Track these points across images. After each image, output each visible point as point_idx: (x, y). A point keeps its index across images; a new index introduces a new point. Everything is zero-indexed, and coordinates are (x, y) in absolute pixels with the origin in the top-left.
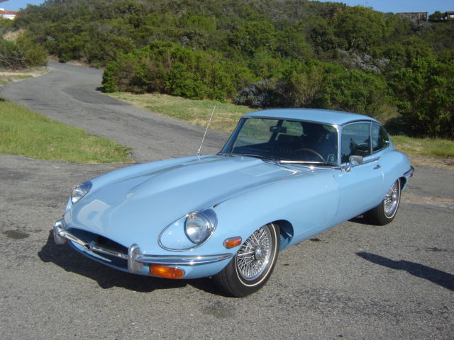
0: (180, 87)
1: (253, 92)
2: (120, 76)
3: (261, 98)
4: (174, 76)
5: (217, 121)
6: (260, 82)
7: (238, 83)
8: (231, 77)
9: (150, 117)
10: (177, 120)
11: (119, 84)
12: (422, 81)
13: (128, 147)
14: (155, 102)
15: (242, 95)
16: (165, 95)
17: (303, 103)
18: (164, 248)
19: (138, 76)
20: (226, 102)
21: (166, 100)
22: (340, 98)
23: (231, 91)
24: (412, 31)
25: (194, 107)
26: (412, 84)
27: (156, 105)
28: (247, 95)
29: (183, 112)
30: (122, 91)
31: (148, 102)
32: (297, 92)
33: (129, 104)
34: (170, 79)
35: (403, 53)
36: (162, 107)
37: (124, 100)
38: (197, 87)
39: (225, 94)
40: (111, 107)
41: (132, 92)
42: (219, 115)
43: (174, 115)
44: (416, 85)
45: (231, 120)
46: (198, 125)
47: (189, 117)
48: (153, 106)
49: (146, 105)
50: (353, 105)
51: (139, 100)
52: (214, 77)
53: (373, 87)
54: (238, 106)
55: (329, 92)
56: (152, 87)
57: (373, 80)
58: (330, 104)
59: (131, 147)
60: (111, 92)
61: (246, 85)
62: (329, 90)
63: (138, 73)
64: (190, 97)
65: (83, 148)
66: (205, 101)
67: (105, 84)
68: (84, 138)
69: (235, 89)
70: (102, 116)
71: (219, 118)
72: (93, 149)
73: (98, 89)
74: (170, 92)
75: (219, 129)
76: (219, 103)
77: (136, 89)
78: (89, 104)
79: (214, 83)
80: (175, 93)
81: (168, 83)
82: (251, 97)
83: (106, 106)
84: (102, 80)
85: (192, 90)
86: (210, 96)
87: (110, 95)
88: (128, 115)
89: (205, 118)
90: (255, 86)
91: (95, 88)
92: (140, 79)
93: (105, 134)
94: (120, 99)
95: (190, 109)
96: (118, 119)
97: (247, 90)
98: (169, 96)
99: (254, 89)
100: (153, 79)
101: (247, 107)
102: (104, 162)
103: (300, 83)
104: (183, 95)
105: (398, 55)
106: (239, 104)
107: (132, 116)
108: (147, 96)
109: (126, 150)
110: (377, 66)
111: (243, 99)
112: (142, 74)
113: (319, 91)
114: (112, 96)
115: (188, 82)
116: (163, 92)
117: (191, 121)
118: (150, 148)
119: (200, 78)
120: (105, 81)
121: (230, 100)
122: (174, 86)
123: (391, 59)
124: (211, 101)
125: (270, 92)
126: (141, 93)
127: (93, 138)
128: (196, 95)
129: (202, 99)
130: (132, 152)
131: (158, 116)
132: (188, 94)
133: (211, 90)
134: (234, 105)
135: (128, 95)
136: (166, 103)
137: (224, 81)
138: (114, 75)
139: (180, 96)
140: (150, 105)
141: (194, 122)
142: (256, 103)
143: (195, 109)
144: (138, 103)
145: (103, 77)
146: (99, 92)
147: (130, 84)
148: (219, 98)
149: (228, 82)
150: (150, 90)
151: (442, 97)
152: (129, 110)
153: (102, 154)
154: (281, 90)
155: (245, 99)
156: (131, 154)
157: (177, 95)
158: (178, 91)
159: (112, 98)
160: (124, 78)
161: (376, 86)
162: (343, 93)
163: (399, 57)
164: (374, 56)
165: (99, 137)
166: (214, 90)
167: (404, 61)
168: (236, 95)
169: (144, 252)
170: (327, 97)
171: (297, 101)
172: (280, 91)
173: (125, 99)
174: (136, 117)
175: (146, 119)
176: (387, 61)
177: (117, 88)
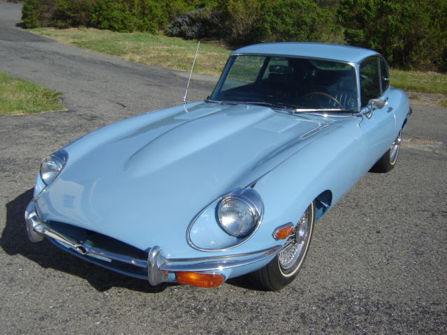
0: (107, 19)
1: (186, 22)
2: (41, 9)
3: (195, 29)
4: (100, 7)
5: (152, 55)
6: (194, 12)
7: (170, 13)
8: (162, 7)
9: (78, 54)
10: (108, 56)
11: (41, 19)
12: (374, 8)
13: (57, 91)
14: (82, 37)
15: (174, 25)
16: (92, 29)
17: (240, 32)
18: (197, 249)
19: (61, 8)
20: (158, 34)
21: (92, 34)
22: (280, 27)
23: (162, 22)
25: (125, 41)
26: (364, 11)
27: (84, 40)
28: (180, 25)
29: (113, 47)
30: (45, 26)
31: (74, 37)
32: (234, 21)
33: (52, 41)
34: (96, 11)
36: (89, 42)
37: (47, 37)
38: (126, 18)
39: (156, 25)
40: (34, 44)
41: (56, 27)
42: (154, 49)
43: (103, 51)
44: (368, 11)
45: (168, 54)
46: (132, 60)
47: (121, 52)
48: (80, 41)
49: (71, 40)
50: (295, 34)
51: (63, 36)
52: (144, 8)
53: (315, 14)
54: (171, 38)
55: (269, 20)
56: (77, 20)
57: (315, 8)
58: (270, 33)
59: (60, 91)
60: (32, 28)
61: (179, 15)
62: (268, 19)
63: (60, 6)
64: (118, 30)
65: (5, 95)
66: (135, 33)
67: (26, 20)
68: (6, 83)
69: (166, 20)
70: (24, 55)
71: (153, 52)
72: (16, 95)
73: (18, 25)
74: (97, 25)
75: (155, 65)
76: (150, 35)
77: (60, 23)
78: (9, 43)
79: (143, 14)
80: (103, 26)
81: (94, 15)
82: (185, 27)
83: (28, 44)
84: (21, 15)
85: (120, 23)
86: (140, 28)
87: (31, 31)
88: (54, 52)
89: (138, 53)
90: (189, 16)
91: (14, 24)
92: (64, 12)
93: (29, 76)
94: (44, 36)
95: (121, 43)
96: (43, 58)
97: (180, 20)
98: (96, 30)
99: (187, 19)
100: (77, 11)
101: (180, 39)
102: (31, 112)
103: (236, 12)
104: (111, 28)
106: (172, 35)
107: (58, 53)
108: (73, 31)
109: (55, 95)
111: (176, 30)
112: (66, 7)
113: (258, 20)
114: (34, 33)
115: (116, 13)
116: (89, 25)
117: (123, 56)
118: (82, 91)
119: (128, 8)
120: (24, 16)
121: (161, 32)
122: (101, 19)
124: (142, 34)
125: (204, 22)
126: (65, 27)
127: (15, 83)
128: (124, 27)
129: (131, 31)
130: (63, 97)
131: (87, 53)
132: (116, 26)
133: (141, 22)
134: (166, 37)
135: (51, 30)
136: (94, 38)
137: (155, 11)
138: (35, 8)
139: (108, 29)
140: (76, 40)
141: (127, 57)
142: (190, 34)
143: (127, 43)
144: (63, 39)
145: (23, 12)
146: (20, 29)
147: (53, 19)
148: (151, 30)
149: (159, 12)
150: (75, 24)
151: (396, 25)
152: (54, 48)
153: (28, 102)
154: (216, 19)
155: (178, 30)
156: (62, 99)
157: (105, 28)
158: (106, 23)
159: (34, 35)
160: (46, 12)
161: (318, 14)
162: (284, 22)
165: (23, 81)
166: (144, 21)
168: (168, 26)
169: (169, 256)
170: (267, 26)
171: (234, 31)
172: (216, 21)
173: (48, 34)
174: (62, 55)
175: (74, 57)
177: (38, 23)
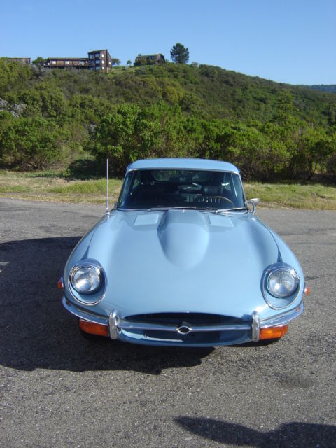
12: (130, 126)
24: (35, 77)
35: (39, 98)
105: (34, 100)
110: (15, 111)
123: (28, 104)
163: (35, 102)
164: (10, 101)
167: (40, 106)
176: (25, 106)
